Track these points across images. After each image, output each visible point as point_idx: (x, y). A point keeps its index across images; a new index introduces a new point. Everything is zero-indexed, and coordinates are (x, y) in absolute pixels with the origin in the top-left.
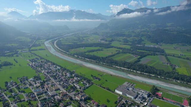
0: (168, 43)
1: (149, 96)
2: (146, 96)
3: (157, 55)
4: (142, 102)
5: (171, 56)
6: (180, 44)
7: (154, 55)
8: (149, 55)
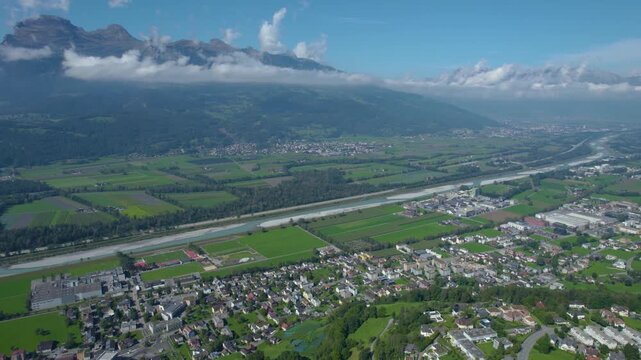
0: (32, 164)
1: (127, 275)
2: (122, 278)
3: (36, 198)
4: (127, 289)
5: (78, 192)
6: (69, 161)
7: (30, 201)
8: (11, 204)
